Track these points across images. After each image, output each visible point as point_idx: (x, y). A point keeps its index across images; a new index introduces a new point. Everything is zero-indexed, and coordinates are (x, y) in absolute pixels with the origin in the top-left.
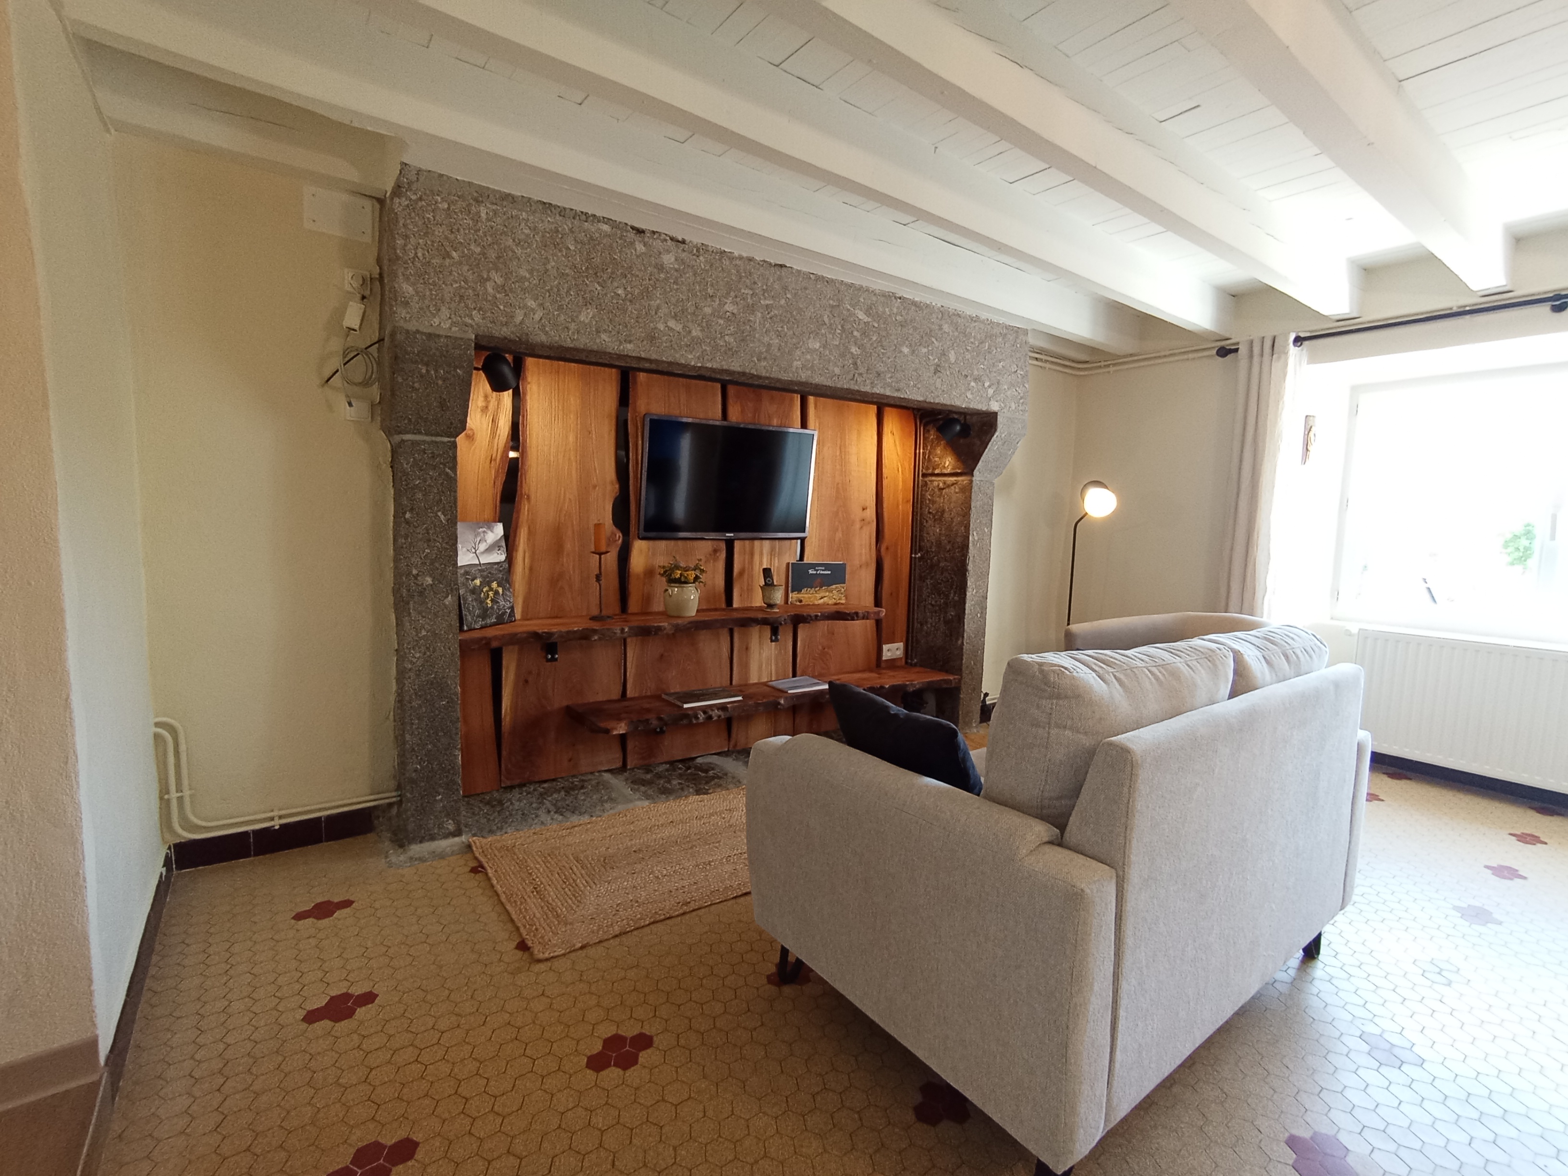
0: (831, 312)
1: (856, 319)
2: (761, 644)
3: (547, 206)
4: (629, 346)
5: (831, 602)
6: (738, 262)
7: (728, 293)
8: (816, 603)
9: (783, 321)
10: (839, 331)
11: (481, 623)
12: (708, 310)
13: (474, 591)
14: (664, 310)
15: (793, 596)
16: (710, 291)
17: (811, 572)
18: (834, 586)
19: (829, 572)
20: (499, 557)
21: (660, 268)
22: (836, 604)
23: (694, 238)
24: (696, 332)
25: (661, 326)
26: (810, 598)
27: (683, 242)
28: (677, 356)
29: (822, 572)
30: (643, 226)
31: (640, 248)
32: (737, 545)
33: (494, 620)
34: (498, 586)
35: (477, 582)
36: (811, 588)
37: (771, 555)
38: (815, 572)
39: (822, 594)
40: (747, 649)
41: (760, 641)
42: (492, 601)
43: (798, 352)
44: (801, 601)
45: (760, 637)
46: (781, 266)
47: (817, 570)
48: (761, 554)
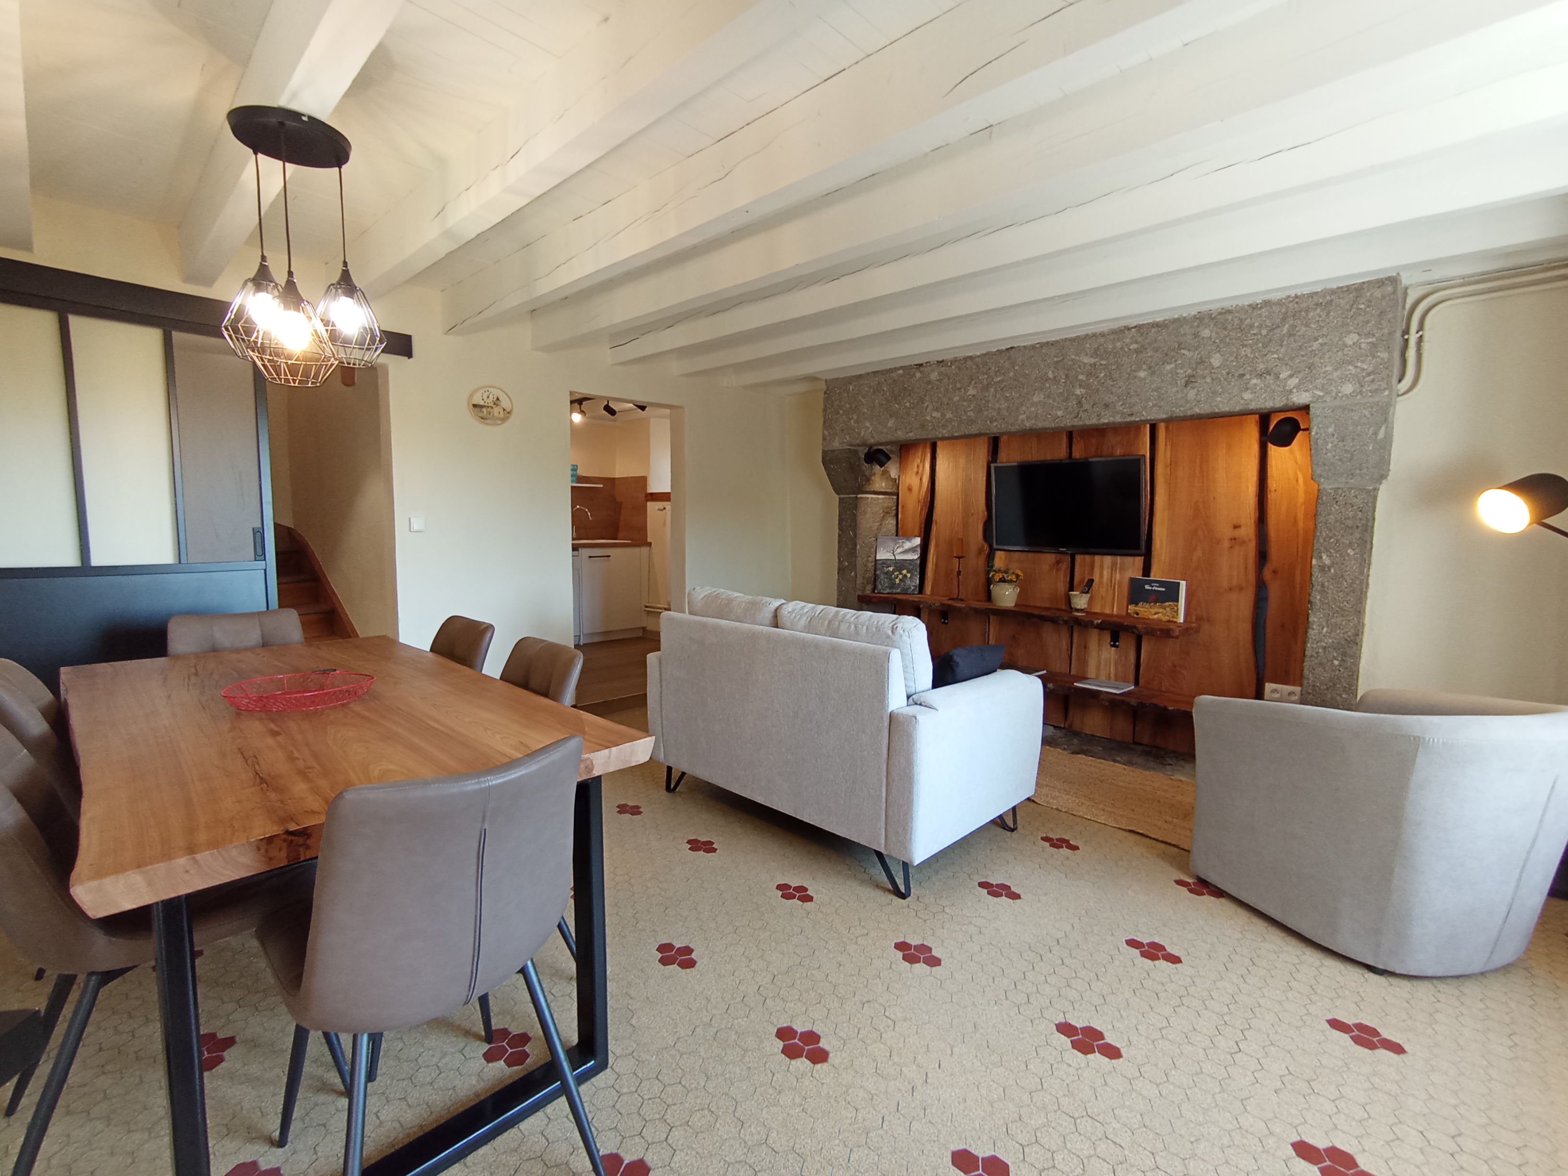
0: (1055, 367)
1: (1081, 364)
2: (1100, 645)
3: (875, 373)
4: (911, 434)
5: (1165, 618)
6: (977, 359)
7: (970, 383)
8: (1151, 617)
9: (1011, 388)
10: (1063, 381)
11: (888, 591)
12: (956, 399)
13: (887, 573)
14: (930, 407)
15: (1132, 608)
16: (958, 385)
17: (1147, 587)
18: (1167, 604)
19: (1164, 589)
20: (915, 556)
21: (929, 382)
22: (1169, 621)
23: (948, 357)
24: (949, 415)
25: (928, 418)
26: (1145, 612)
27: (943, 361)
28: (937, 433)
29: (1156, 589)
30: (920, 362)
31: (918, 375)
32: (1079, 558)
33: (899, 591)
34: (908, 572)
35: (891, 569)
36: (1147, 603)
37: (1112, 570)
38: (1150, 588)
39: (1156, 610)
40: (1085, 647)
41: (1099, 643)
42: (900, 580)
43: (1024, 408)
44: (1137, 614)
45: (1099, 640)
46: (1012, 348)
47: (1152, 586)
48: (1102, 568)
